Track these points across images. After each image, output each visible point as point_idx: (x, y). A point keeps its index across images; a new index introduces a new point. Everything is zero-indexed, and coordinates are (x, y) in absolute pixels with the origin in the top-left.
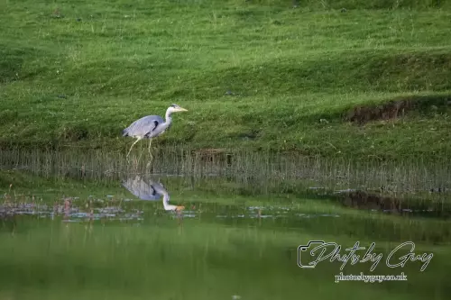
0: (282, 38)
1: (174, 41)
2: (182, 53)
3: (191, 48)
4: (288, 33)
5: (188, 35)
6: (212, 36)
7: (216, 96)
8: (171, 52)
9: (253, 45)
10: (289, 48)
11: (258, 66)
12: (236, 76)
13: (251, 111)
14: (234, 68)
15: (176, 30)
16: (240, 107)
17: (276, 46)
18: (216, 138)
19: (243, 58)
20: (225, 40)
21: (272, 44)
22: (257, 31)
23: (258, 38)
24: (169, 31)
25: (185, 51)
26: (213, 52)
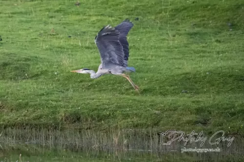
0: (223, 52)
1: (141, 53)
2: (147, 62)
3: (154, 58)
4: (227, 49)
5: (151, 49)
6: (170, 50)
7: (174, 93)
8: (139, 60)
9: (201, 57)
10: (227, 60)
11: (205, 72)
12: (189, 79)
13: (202, 104)
14: (187, 73)
15: (142, 45)
16: (194, 102)
17: (218, 58)
18: (176, 124)
20: (180, 52)
21: (215, 56)
22: (203, 47)
23: (204, 52)
24: (137, 45)
25: (149, 60)
26: (171, 61)
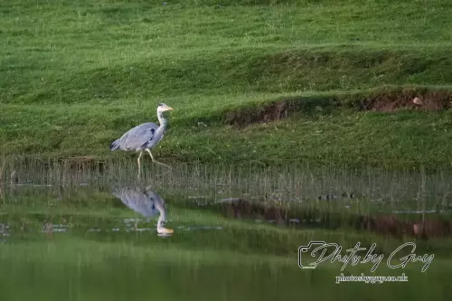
19: (112, 58)
